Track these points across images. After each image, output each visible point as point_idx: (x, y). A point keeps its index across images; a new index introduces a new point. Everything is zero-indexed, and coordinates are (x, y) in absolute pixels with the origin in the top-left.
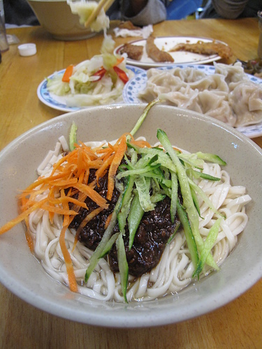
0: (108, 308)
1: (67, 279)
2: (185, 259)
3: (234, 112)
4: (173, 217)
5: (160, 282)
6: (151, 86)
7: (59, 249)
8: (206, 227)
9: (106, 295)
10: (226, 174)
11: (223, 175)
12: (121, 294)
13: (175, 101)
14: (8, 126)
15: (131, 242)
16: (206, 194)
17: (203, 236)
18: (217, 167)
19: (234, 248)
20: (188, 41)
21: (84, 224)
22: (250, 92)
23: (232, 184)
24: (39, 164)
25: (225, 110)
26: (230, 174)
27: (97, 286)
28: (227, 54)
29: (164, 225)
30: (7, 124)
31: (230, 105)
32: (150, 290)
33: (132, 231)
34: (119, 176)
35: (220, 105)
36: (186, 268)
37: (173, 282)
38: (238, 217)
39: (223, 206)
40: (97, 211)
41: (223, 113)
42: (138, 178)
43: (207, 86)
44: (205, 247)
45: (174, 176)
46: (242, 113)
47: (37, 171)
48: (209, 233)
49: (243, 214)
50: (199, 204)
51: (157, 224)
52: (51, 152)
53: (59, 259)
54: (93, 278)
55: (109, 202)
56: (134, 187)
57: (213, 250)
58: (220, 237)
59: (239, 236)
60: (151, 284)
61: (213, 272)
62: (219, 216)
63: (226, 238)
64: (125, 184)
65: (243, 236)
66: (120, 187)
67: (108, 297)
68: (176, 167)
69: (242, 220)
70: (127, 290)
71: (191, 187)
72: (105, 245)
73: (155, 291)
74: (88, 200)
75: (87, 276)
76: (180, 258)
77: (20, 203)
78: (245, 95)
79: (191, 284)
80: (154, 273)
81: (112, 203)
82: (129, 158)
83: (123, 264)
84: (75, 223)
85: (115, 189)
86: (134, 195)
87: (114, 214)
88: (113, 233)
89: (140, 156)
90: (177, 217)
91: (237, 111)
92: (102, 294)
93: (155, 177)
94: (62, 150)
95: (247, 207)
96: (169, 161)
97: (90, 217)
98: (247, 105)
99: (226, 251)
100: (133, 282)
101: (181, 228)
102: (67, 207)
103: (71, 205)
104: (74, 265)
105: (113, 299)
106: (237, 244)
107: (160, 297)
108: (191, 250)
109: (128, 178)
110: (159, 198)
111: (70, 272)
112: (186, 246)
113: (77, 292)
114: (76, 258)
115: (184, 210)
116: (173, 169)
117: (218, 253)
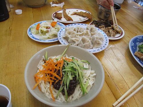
0: (63, 104)
1: (52, 98)
2: (80, 91)
3: (92, 43)
4: (77, 81)
5: (75, 97)
6: (67, 35)
7: (48, 90)
8: (85, 82)
9: (62, 101)
10: (90, 66)
11: (89, 67)
12: (66, 100)
13: (75, 41)
14: (19, 47)
15: (68, 88)
16: (85, 73)
17: (84, 85)
18: (88, 65)
19: (92, 87)
20: (77, 11)
21: (55, 84)
22: (97, 38)
23: (91, 70)
24: (38, 65)
25: (90, 43)
26: (91, 66)
27: (60, 99)
28: (90, 18)
29: (75, 83)
30: (18, 45)
31: (91, 41)
32: (72, 99)
33: (68, 85)
34: (63, 71)
35: (88, 42)
36: (81, 93)
37: (78, 97)
38: (93, 79)
39: (89, 76)
40: (58, 80)
41: (89, 44)
42: (68, 71)
43: (84, 34)
44: (85, 87)
45: (77, 70)
46: (95, 44)
47: (37, 67)
48: (86, 84)
49: (94, 78)
50: (83, 76)
51: (73, 83)
52: (40, 61)
53: (49, 93)
54: (58, 97)
55: (61, 78)
56: (67, 73)
57: (87, 88)
58: (89, 85)
59: (93, 84)
60: (72, 97)
61: (87, 93)
62: (88, 79)
63: (90, 85)
64: (65, 73)
65: (94, 84)
66: (63, 73)
67: (63, 102)
68: (78, 68)
69: (94, 80)
70: (67, 99)
71: (81, 72)
72: (61, 89)
73: (74, 99)
74: (55, 77)
75: (57, 97)
76: (79, 91)
77: (35, 78)
78: (95, 39)
79: (82, 97)
80: (73, 95)
81: (62, 78)
82: (65, 64)
83: (66, 93)
84: (53, 84)
85: (62, 74)
86: (67, 76)
87: (63, 81)
88: (63, 86)
89: (68, 64)
90: (78, 81)
91: (93, 43)
92: (61, 101)
93: (72, 71)
94: (43, 60)
95: (95, 77)
96: (76, 66)
97: (57, 82)
98: (96, 42)
99: (90, 88)
100: (68, 97)
101: (79, 83)
102: (50, 79)
103: (51, 79)
104: (53, 94)
105: (64, 102)
106: (92, 86)
107: (75, 100)
108: (81, 88)
109: (65, 71)
110: (74, 76)
111: (52, 96)
112: (80, 87)
113: (55, 101)
114: (53, 92)
115: (80, 78)
116: (77, 68)
117: (88, 89)
